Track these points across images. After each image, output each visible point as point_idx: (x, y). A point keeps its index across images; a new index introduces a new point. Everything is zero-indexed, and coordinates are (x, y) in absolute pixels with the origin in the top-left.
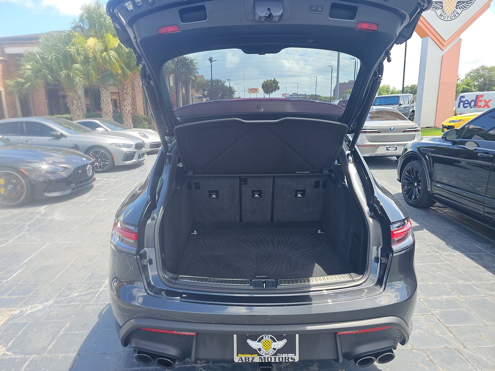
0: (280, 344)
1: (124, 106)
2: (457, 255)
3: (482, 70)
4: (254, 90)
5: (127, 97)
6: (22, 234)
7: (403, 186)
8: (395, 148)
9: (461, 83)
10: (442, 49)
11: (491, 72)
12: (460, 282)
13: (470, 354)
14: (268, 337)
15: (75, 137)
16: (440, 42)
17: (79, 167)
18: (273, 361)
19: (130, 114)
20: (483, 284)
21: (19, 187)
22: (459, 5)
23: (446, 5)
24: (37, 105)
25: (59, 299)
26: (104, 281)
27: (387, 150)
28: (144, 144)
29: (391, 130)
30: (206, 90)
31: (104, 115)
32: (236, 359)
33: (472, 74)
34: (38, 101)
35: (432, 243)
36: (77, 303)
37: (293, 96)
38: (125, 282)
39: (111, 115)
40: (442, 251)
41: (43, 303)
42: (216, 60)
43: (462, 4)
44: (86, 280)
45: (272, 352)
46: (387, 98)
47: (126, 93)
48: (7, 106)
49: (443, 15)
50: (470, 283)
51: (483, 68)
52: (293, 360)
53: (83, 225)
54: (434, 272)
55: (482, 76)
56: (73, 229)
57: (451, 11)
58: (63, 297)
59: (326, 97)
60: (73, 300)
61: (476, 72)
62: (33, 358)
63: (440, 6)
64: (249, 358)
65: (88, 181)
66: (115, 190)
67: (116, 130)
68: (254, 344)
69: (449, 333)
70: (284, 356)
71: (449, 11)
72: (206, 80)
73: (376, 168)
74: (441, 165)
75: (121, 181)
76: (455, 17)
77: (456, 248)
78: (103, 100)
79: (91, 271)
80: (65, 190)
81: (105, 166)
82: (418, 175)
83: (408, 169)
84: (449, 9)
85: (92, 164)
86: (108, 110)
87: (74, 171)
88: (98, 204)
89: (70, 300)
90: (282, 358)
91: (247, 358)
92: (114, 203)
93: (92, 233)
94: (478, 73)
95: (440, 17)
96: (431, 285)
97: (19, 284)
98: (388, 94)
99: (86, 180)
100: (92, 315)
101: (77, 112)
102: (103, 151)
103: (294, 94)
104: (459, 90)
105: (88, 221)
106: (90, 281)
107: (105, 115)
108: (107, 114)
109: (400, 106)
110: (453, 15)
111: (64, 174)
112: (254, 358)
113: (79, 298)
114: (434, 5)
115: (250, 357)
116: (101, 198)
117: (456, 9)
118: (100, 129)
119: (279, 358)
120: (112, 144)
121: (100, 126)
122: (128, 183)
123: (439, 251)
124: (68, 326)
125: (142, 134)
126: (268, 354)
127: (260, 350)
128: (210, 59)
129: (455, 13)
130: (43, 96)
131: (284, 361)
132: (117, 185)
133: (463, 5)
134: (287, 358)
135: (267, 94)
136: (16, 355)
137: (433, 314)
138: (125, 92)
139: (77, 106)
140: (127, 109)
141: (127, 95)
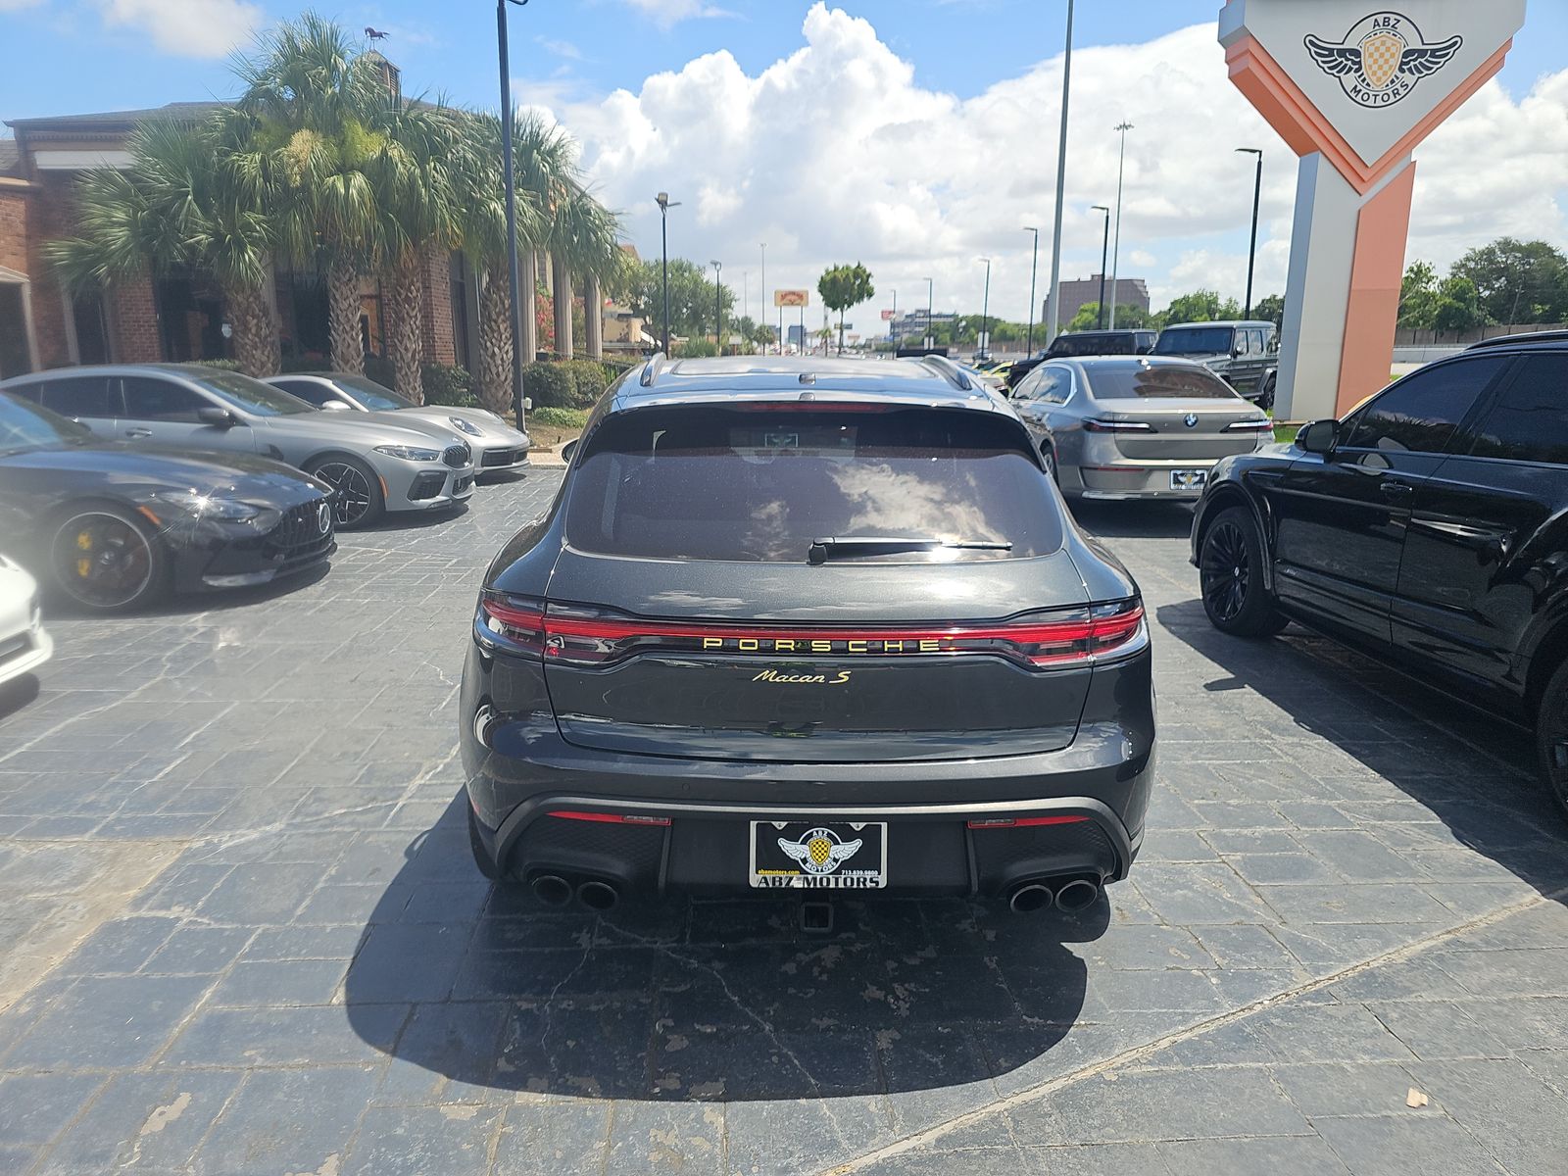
0: (848, 850)
1: (400, 338)
2: (1318, 744)
3: (1503, 252)
4: (793, 297)
5: (410, 311)
6: (158, 679)
7: (1204, 579)
8: (1198, 478)
9: (1438, 292)
10: (1356, 191)
11: (1532, 261)
12: (1310, 800)
13: (1294, 934)
14: (823, 833)
15: (270, 425)
16: (1353, 170)
17: (298, 508)
18: (832, 885)
19: (417, 362)
20: (1364, 806)
21: (130, 558)
22: (1411, 60)
23: (1370, 61)
24: (126, 330)
25: (298, 820)
26: (404, 785)
27: (1177, 481)
28: (470, 451)
29: (1188, 425)
30: (642, 293)
31: (338, 364)
32: (755, 879)
33: (1472, 265)
34: (131, 315)
35: (1259, 718)
36: (348, 829)
37: (917, 320)
38: (509, 714)
39: (360, 364)
40: (1279, 734)
41: (260, 826)
42: (678, 201)
43: (1419, 60)
44: (357, 783)
45: (830, 866)
46: (1197, 334)
47: (407, 300)
48: (38, 329)
49: (1360, 90)
50: (1333, 803)
51: (1507, 246)
52: (874, 885)
53: (323, 660)
54: (1248, 779)
55: (1501, 272)
56: (297, 670)
57: (1384, 78)
58: (307, 815)
59: (1018, 325)
60: (333, 821)
61: (1485, 257)
62: (263, 931)
63: (1354, 63)
64: (781, 879)
65: (319, 549)
66: (395, 576)
67: (382, 409)
68: (792, 849)
69: (1253, 897)
70: (856, 874)
71: (1379, 79)
72: (645, 264)
73: (1145, 534)
74: (1322, 527)
75: (407, 555)
76: (1398, 97)
77: (1316, 729)
78: (335, 319)
79: (366, 765)
80: (255, 571)
81: (358, 514)
82: (1242, 545)
83: (1218, 528)
84: (1380, 73)
85: (330, 500)
86: (350, 349)
87: (285, 517)
88: (354, 612)
89: (327, 822)
90: (852, 879)
91: (777, 879)
92: (399, 611)
93: (352, 681)
94: (1491, 262)
95: (1353, 95)
96: (1233, 806)
97: (184, 789)
98: (1212, 320)
99: (314, 547)
100: (389, 853)
101: (257, 353)
102: (353, 469)
103: (919, 311)
104: (1431, 312)
105: (334, 651)
106: (368, 786)
107: (341, 362)
108: (348, 362)
109: (1235, 357)
110: (1390, 92)
111: (257, 526)
112: (791, 879)
113: (348, 819)
114: (1336, 60)
115: (783, 874)
116: (357, 596)
117: (1399, 74)
118: (335, 405)
119: (845, 879)
120: (379, 447)
121: (335, 397)
122: (427, 560)
123: (1273, 736)
124: (333, 872)
125: (460, 423)
126: (822, 871)
127: (805, 861)
128: (662, 198)
129: (1398, 86)
130: (148, 301)
131: (855, 886)
132: (398, 565)
133: (1420, 62)
134: (862, 880)
135: (834, 309)
136: (222, 924)
137: (1224, 862)
138: (403, 297)
139: (257, 335)
140: (408, 346)
141: (410, 305)
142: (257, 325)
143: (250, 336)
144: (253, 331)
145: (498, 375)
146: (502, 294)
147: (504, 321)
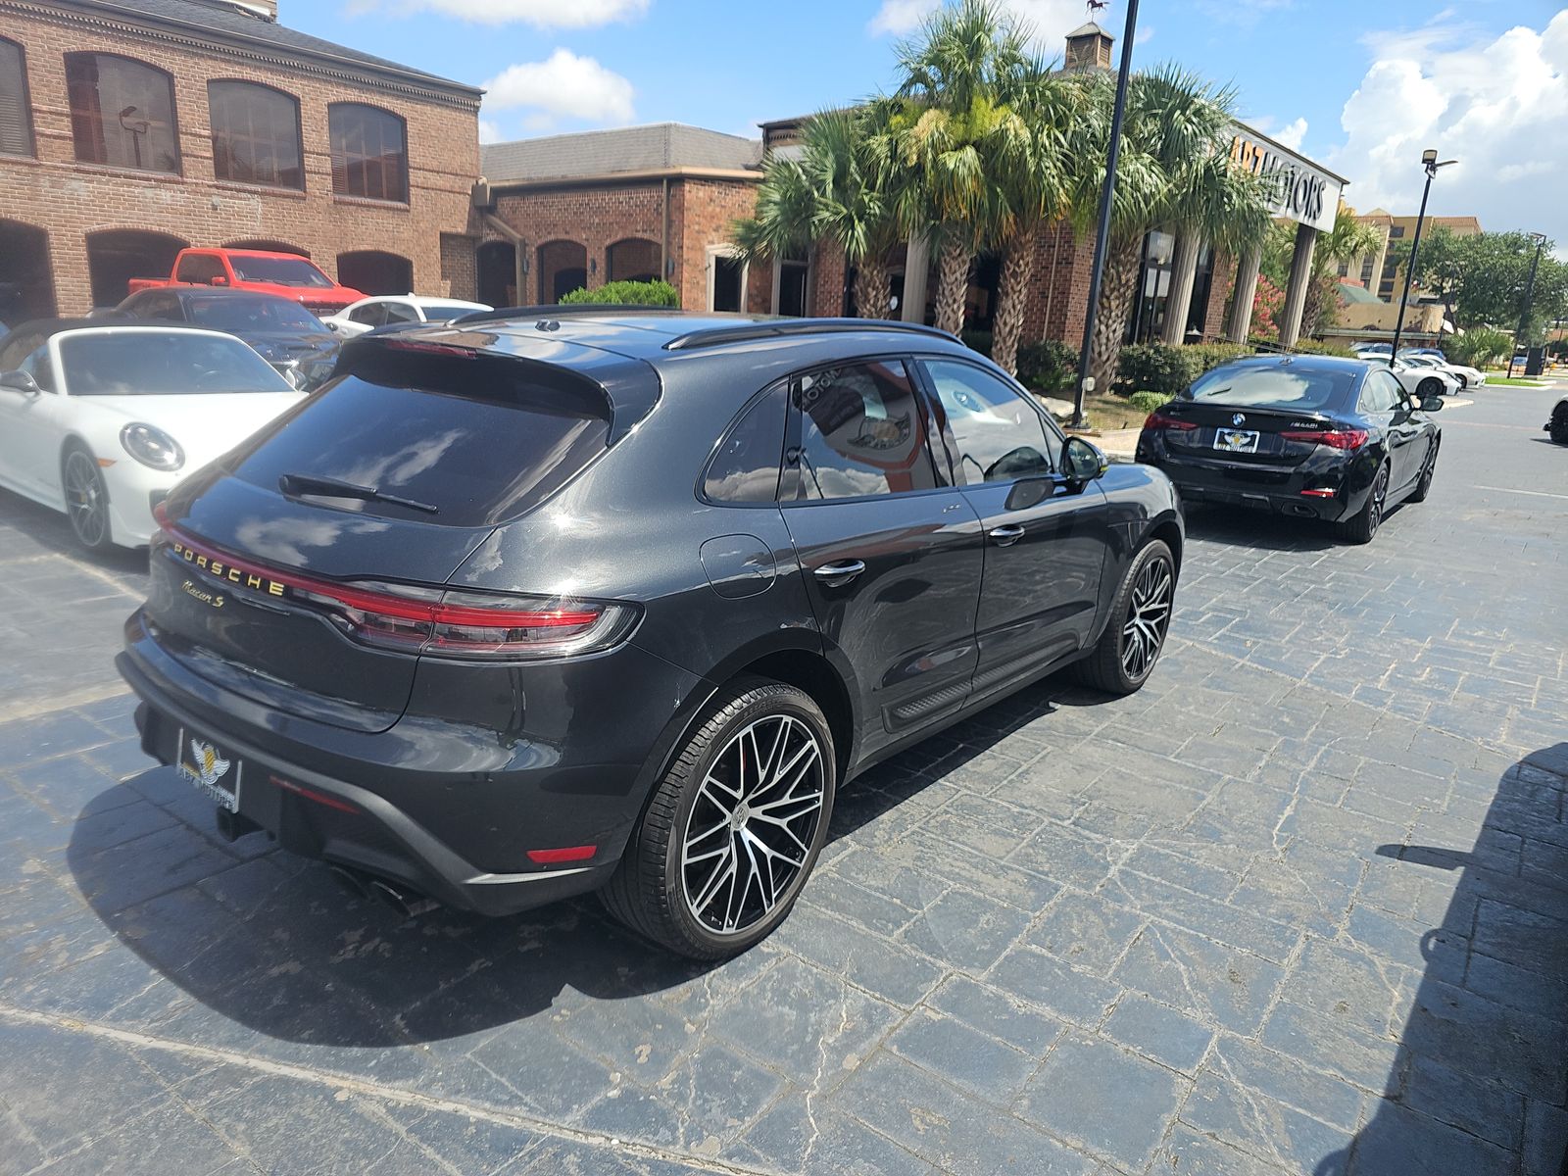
0: (222, 768)
1: (1001, 312)
5: (1015, 286)
19: (1014, 337)
30: (1451, 274)
34: (826, 287)
45: (213, 778)
68: (197, 751)
126: (209, 780)
127: (202, 766)
128: (1430, 156)
139: (874, 305)
140: (1007, 321)
141: (1016, 280)
142: (876, 296)
143: (868, 306)
144: (872, 302)
145: (1100, 354)
146: (1121, 269)
147: (1117, 298)
